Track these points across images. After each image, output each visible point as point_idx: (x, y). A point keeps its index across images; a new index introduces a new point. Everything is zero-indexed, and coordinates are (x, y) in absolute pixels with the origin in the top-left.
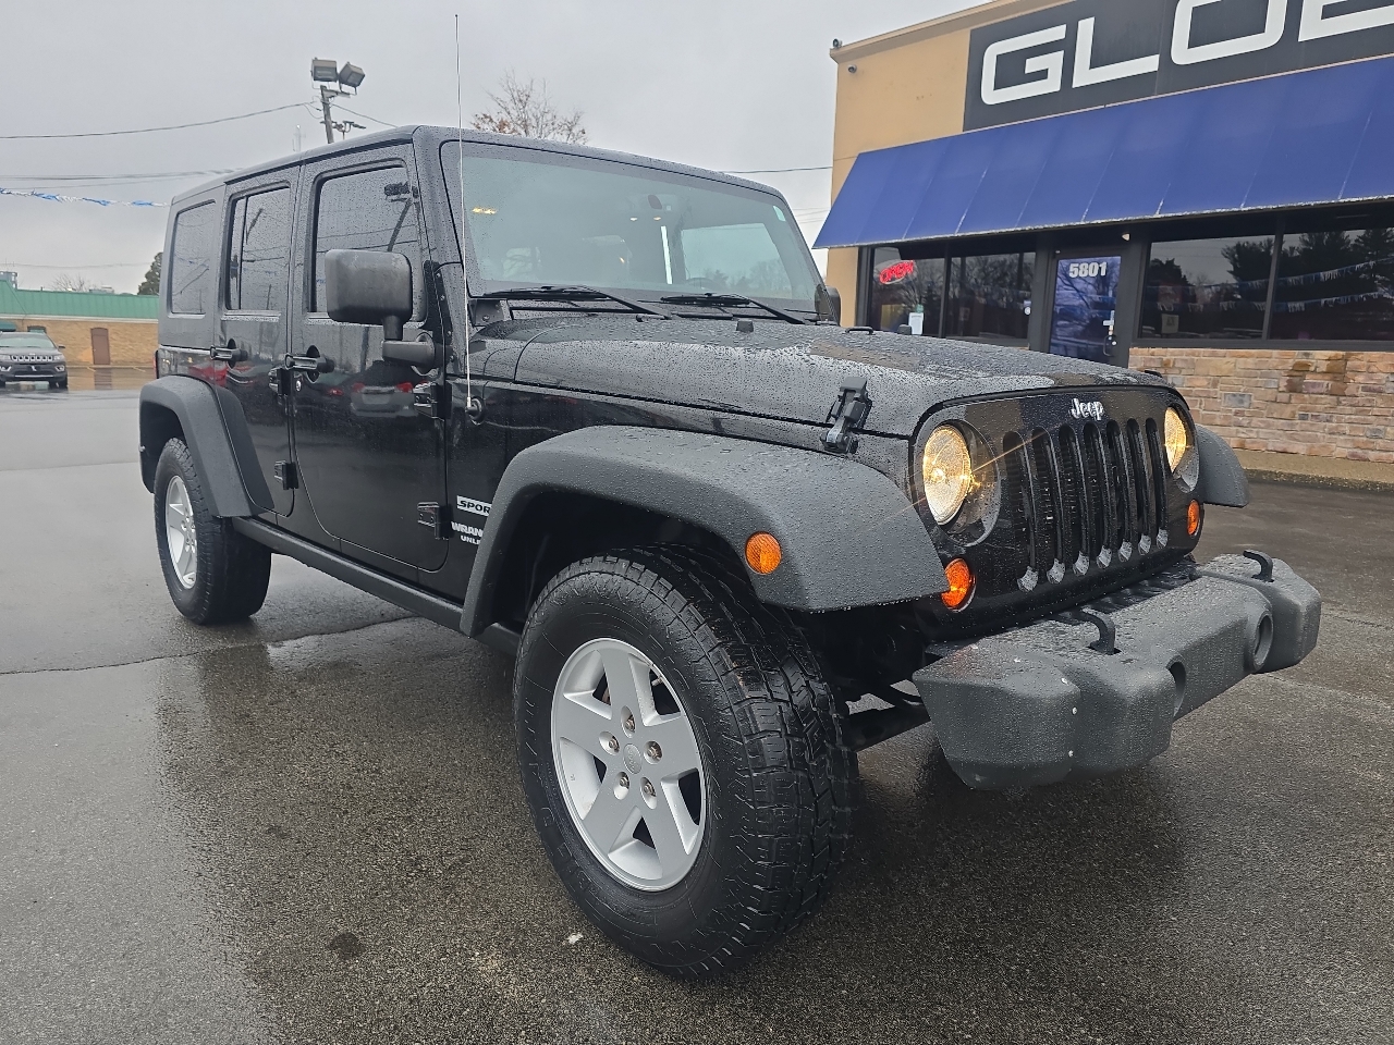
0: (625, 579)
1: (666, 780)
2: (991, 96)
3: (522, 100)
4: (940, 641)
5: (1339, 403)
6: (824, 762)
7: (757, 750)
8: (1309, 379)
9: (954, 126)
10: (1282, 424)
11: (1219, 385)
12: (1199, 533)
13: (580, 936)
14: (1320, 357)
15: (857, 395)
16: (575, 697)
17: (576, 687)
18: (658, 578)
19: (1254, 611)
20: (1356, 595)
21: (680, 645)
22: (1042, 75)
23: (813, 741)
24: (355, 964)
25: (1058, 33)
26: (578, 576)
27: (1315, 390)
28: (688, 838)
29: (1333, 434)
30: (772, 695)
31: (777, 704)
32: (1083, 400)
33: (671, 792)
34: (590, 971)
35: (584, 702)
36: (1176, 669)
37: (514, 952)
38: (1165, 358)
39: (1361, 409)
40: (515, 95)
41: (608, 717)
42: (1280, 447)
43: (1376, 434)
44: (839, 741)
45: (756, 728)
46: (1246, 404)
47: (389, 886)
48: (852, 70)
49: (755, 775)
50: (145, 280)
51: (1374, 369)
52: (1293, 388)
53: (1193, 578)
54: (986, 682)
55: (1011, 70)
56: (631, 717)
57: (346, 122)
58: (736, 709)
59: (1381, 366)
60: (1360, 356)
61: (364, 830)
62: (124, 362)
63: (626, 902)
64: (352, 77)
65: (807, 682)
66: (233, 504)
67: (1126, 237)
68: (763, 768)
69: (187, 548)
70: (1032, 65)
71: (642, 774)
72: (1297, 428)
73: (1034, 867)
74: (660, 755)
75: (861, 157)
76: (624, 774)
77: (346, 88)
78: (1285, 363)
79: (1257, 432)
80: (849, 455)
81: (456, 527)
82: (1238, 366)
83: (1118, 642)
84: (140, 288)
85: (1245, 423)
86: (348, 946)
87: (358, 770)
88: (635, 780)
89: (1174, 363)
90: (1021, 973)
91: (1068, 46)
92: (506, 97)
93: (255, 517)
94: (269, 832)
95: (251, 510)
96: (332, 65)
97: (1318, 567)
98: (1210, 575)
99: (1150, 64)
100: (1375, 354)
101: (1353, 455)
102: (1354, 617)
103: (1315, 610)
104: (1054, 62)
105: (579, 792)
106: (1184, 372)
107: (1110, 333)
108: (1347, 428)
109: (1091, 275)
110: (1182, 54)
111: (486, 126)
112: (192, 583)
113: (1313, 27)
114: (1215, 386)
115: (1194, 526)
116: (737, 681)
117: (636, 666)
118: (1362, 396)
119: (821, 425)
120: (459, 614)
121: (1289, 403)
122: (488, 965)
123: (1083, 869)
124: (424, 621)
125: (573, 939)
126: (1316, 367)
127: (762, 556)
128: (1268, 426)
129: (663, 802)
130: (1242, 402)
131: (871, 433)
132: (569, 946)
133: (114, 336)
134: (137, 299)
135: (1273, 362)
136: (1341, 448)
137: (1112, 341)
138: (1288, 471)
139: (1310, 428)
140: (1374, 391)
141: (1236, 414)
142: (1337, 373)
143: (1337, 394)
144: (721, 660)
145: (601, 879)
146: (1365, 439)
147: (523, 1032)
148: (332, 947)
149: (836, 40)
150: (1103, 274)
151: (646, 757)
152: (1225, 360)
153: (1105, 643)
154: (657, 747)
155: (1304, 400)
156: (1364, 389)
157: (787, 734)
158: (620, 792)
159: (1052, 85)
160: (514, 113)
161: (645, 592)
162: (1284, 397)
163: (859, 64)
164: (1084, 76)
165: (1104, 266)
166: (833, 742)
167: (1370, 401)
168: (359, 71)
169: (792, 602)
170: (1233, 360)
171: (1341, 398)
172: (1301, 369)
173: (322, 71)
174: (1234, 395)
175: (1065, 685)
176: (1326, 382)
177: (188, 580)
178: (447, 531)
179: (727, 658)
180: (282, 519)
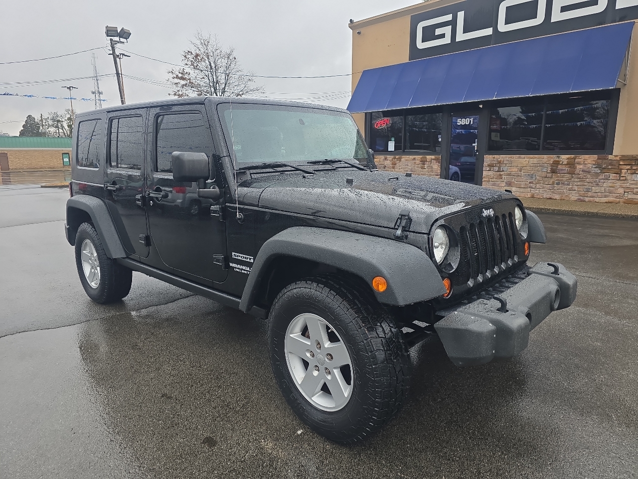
0: (316, 291)
1: (335, 368)
2: (420, 45)
3: (206, 44)
4: (440, 310)
5: (572, 177)
6: (399, 360)
7: (374, 357)
8: (560, 167)
9: (405, 59)
10: (549, 187)
11: (522, 171)
12: (529, 255)
13: (301, 431)
14: (564, 158)
15: (407, 217)
16: (294, 336)
17: (294, 332)
18: (330, 291)
19: (554, 287)
20: (585, 265)
21: (341, 317)
22: (442, 36)
23: (394, 352)
24: (215, 449)
25: (449, 17)
26: (295, 288)
27: (562, 172)
28: (347, 391)
29: (570, 190)
30: (378, 336)
31: (380, 339)
32: (487, 209)
33: (337, 373)
34: (309, 444)
35: (298, 338)
36: (528, 315)
37: (277, 440)
38: (499, 160)
39: (582, 180)
40: (202, 41)
41: (310, 344)
42: (548, 196)
43: (588, 190)
44: (404, 351)
45: (374, 349)
46: (534, 179)
47: (220, 416)
48: (359, 33)
49: (374, 366)
50: (23, 129)
51: (586, 162)
52: (553, 171)
53: (529, 274)
54: (463, 327)
55: (429, 34)
56: (319, 343)
57: (121, 54)
58: (365, 342)
59: (589, 161)
60: (580, 157)
61: (202, 393)
62: (16, 169)
63: (320, 417)
64: (125, 34)
65: (390, 329)
66: (117, 252)
67: (481, 106)
68: (377, 364)
69: (93, 271)
70: (438, 32)
71: (325, 366)
72: (555, 188)
73: (472, 391)
74: (332, 358)
75: (365, 73)
76: (316, 366)
77: (122, 40)
78: (549, 161)
79: (539, 190)
80: (405, 241)
81: (231, 265)
82: (530, 162)
83: (508, 307)
84: (20, 132)
85: (534, 186)
86: (210, 442)
87: (192, 367)
88: (322, 368)
89: (503, 162)
90: (473, 433)
91: (453, 23)
92: (198, 42)
93: (127, 257)
94: (162, 396)
95: (126, 255)
96: (115, 29)
97: (568, 253)
98: (535, 273)
99: (489, 31)
100: (587, 156)
101: (579, 199)
102: (584, 274)
103: (575, 285)
104: (447, 30)
105: (298, 374)
106: (507, 165)
107: (476, 149)
108: (576, 188)
109: (467, 124)
110: (502, 27)
111: (189, 56)
112: (97, 286)
113: (557, 16)
114: (521, 171)
115: (527, 252)
116: (365, 331)
117: (321, 324)
118: (582, 175)
119: (392, 228)
120: (239, 302)
121: (551, 178)
122: (268, 445)
123: (491, 390)
124: (200, 297)
125: (299, 432)
126: (562, 162)
127: (379, 286)
128: (543, 188)
129: (334, 377)
130: (532, 177)
131: (414, 232)
132: (298, 435)
133: (10, 157)
134: (21, 139)
135: (545, 160)
136: (574, 197)
137: (477, 152)
138: (553, 208)
139: (561, 188)
140: (587, 172)
141: (530, 183)
142: (571, 164)
143: (572, 173)
144: (358, 323)
145: (309, 408)
146: (584, 192)
147: (289, 471)
148: (204, 443)
149: (351, 20)
150: (472, 123)
151: (326, 359)
152: (525, 159)
153: (503, 309)
154: (330, 355)
155: (558, 177)
156: (583, 171)
157: (385, 350)
158: (316, 373)
159: (447, 40)
160: (202, 50)
161: (325, 296)
162: (550, 175)
163: (362, 30)
164: (461, 37)
165: (472, 120)
166: (401, 351)
167: (585, 176)
168: (128, 32)
169: (392, 303)
170: (528, 160)
171: (573, 175)
172: (556, 163)
173: (111, 32)
174: (529, 175)
175: (491, 327)
176: (567, 169)
177: (94, 285)
178: (228, 266)
179: (360, 322)
180: (143, 258)
